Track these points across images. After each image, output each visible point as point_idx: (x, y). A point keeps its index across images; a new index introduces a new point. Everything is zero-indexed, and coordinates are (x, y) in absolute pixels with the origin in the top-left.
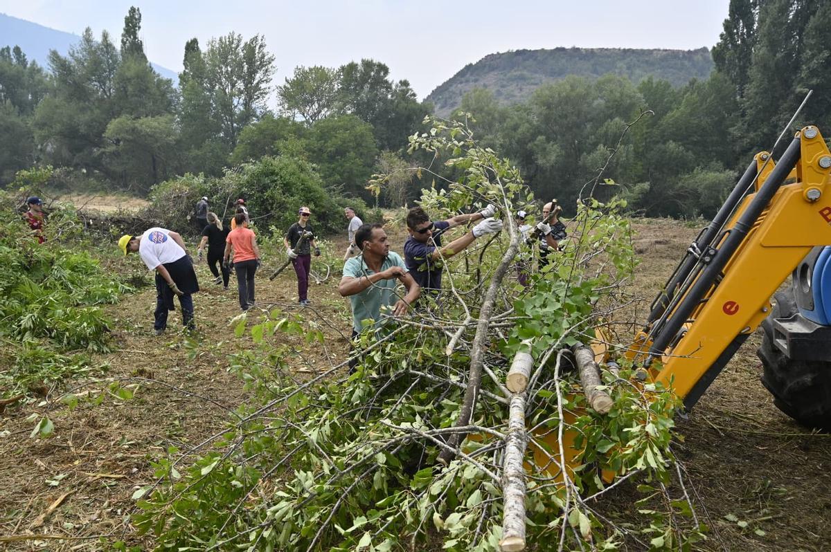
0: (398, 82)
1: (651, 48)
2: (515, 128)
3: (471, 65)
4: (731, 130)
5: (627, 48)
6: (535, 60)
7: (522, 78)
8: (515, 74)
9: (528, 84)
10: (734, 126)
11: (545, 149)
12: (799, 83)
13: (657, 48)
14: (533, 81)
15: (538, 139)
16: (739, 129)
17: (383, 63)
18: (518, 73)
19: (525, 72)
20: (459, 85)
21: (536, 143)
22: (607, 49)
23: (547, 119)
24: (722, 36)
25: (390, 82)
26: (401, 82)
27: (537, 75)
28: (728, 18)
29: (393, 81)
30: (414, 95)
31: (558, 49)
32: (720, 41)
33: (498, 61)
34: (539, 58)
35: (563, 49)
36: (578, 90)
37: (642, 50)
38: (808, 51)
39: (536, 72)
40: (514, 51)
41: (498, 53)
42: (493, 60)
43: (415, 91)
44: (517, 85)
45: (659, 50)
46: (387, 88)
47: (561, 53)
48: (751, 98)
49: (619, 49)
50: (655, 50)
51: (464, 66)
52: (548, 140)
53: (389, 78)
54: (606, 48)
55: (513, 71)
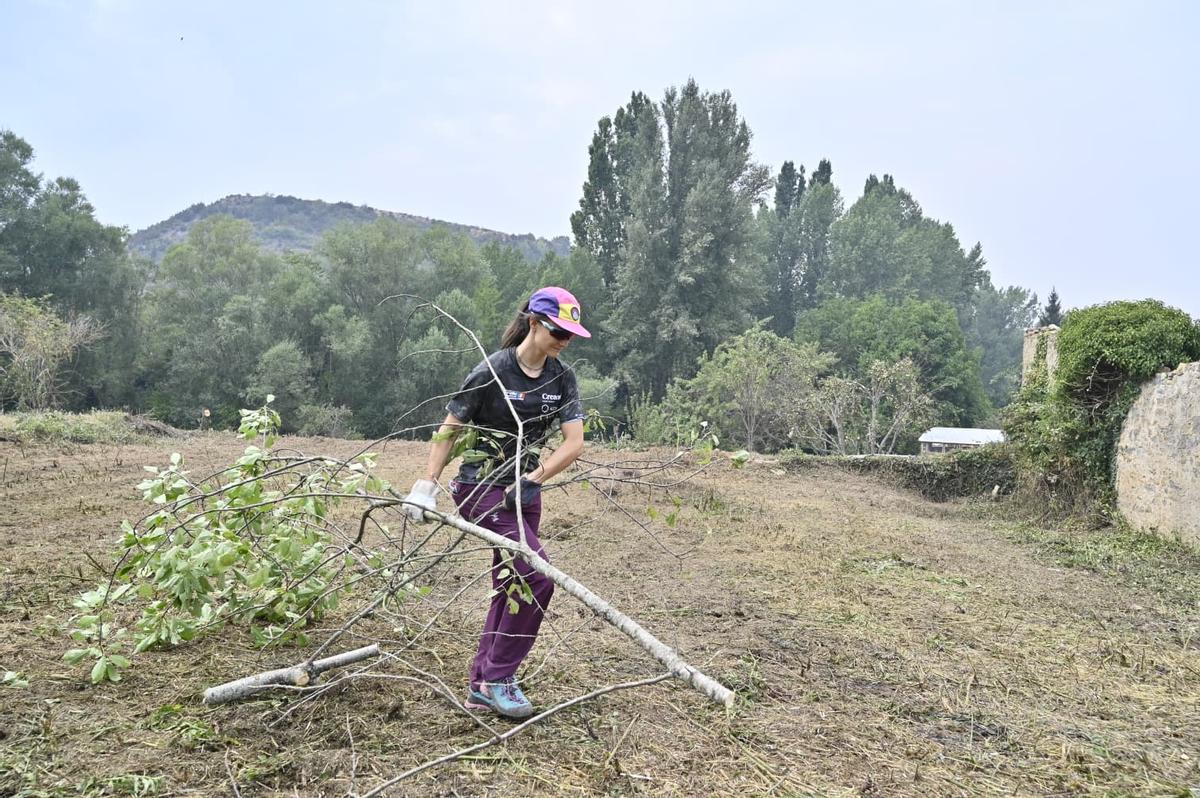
0: (54, 180)
1: (469, 224)
2: (290, 289)
3: (201, 205)
4: (604, 324)
5: (437, 219)
6: (308, 213)
7: (288, 236)
8: (276, 228)
9: (297, 245)
10: (607, 318)
11: (342, 328)
12: (681, 270)
13: (474, 225)
14: (304, 242)
15: (330, 310)
16: (613, 323)
17: (18, 136)
18: (280, 228)
19: (292, 229)
20: (179, 233)
21: (328, 315)
22: (410, 216)
23: (346, 280)
24: (582, 202)
25: (35, 175)
26: (60, 180)
27: (312, 236)
28: (588, 181)
29: (41, 175)
30: (89, 208)
31: (341, 205)
32: (580, 209)
33: (248, 206)
34: (314, 212)
35: (350, 206)
36: (396, 242)
37: (456, 225)
38: (690, 231)
39: (309, 231)
40: (275, 197)
41: (248, 195)
42: (239, 204)
43: (91, 200)
44: (280, 245)
45: (477, 228)
46: (26, 185)
47: (348, 210)
48: (625, 284)
49: (427, 219)
50: (473, 227)
51: (189, 206)
52: (348, 314)
53: (33, 167)
54: (409, 214)
55: (272, 224)
